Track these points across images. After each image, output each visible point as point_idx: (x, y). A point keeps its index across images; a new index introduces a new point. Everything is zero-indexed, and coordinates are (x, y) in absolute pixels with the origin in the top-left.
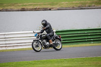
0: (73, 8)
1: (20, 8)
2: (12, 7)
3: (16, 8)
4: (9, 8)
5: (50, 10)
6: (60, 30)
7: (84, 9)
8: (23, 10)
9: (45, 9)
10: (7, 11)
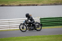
0: (51, 5)
1: (18, 4)
2: (14, 4)
3: (16, 5)
4: (11, 4)
5: (37, 5)
6: (43, 18)
7: (58, 5)
8: (20, 5)
9: (34, 5)
10: (10, 6)
